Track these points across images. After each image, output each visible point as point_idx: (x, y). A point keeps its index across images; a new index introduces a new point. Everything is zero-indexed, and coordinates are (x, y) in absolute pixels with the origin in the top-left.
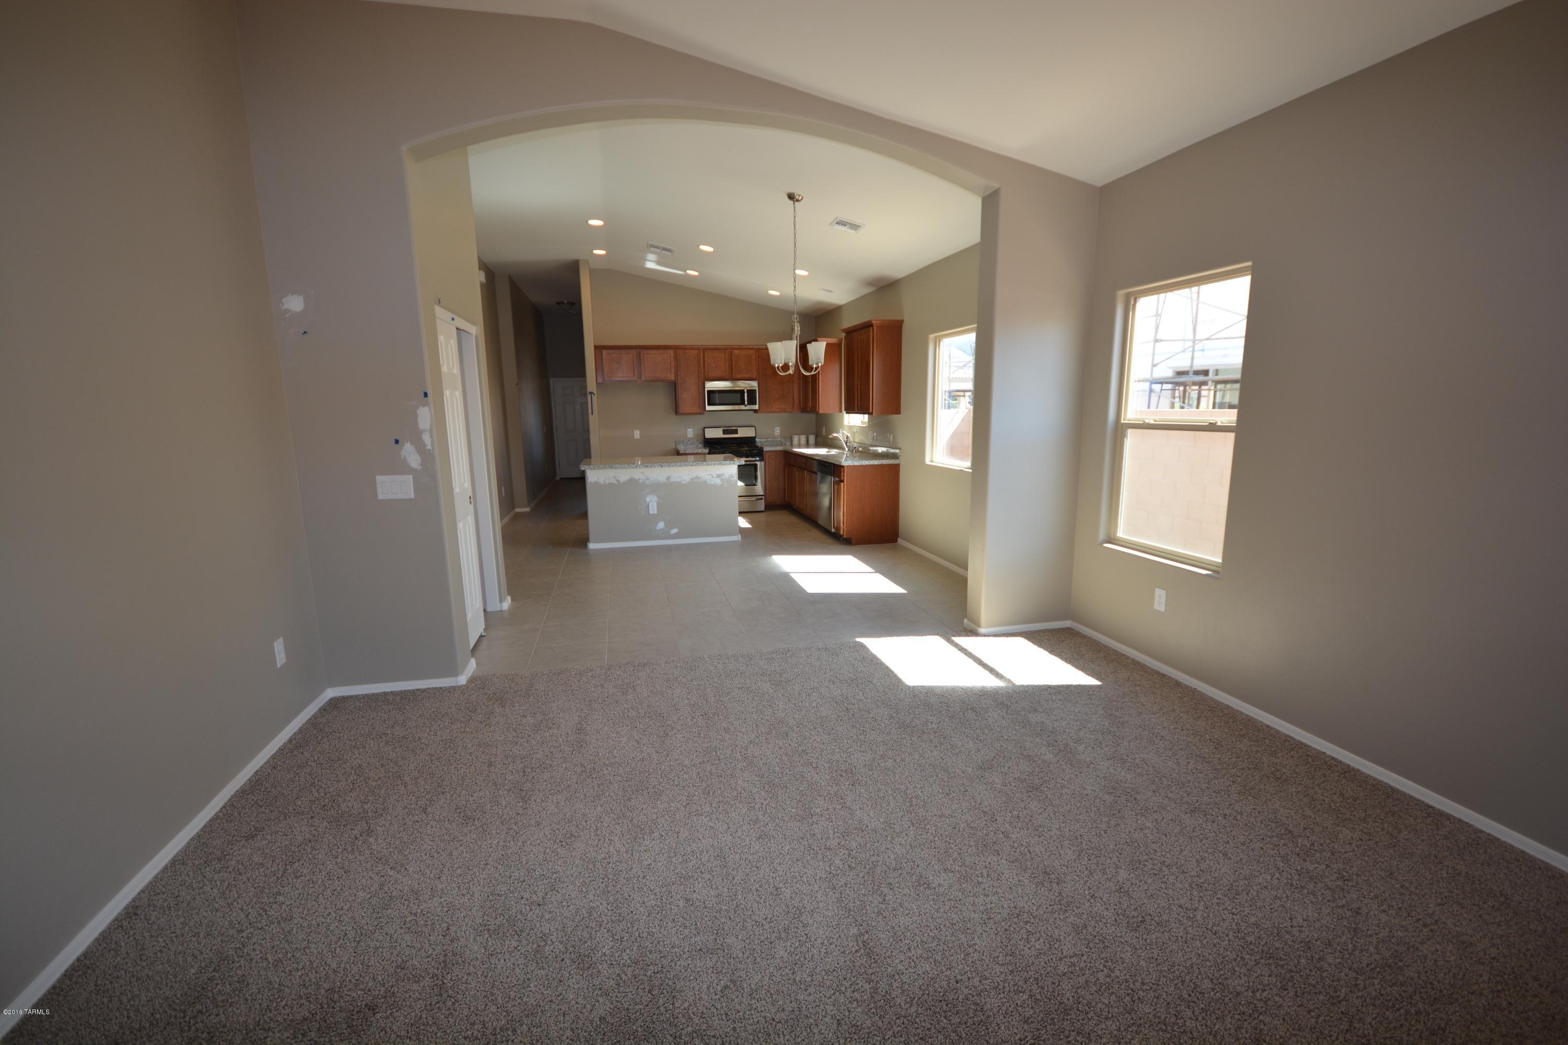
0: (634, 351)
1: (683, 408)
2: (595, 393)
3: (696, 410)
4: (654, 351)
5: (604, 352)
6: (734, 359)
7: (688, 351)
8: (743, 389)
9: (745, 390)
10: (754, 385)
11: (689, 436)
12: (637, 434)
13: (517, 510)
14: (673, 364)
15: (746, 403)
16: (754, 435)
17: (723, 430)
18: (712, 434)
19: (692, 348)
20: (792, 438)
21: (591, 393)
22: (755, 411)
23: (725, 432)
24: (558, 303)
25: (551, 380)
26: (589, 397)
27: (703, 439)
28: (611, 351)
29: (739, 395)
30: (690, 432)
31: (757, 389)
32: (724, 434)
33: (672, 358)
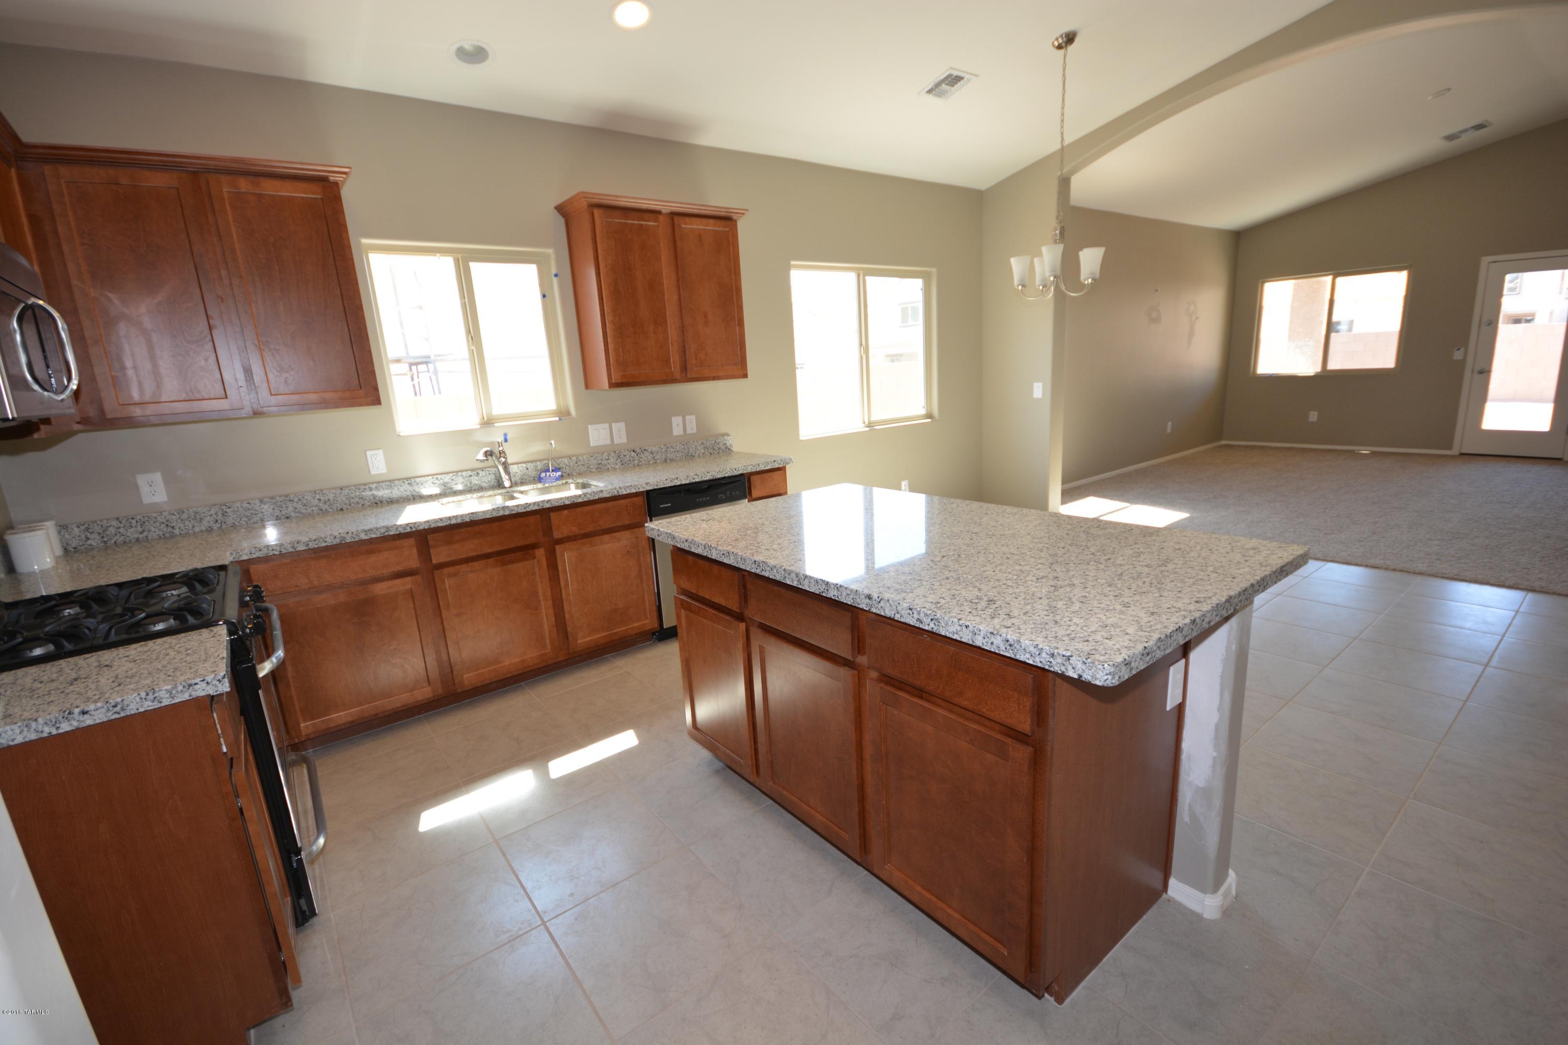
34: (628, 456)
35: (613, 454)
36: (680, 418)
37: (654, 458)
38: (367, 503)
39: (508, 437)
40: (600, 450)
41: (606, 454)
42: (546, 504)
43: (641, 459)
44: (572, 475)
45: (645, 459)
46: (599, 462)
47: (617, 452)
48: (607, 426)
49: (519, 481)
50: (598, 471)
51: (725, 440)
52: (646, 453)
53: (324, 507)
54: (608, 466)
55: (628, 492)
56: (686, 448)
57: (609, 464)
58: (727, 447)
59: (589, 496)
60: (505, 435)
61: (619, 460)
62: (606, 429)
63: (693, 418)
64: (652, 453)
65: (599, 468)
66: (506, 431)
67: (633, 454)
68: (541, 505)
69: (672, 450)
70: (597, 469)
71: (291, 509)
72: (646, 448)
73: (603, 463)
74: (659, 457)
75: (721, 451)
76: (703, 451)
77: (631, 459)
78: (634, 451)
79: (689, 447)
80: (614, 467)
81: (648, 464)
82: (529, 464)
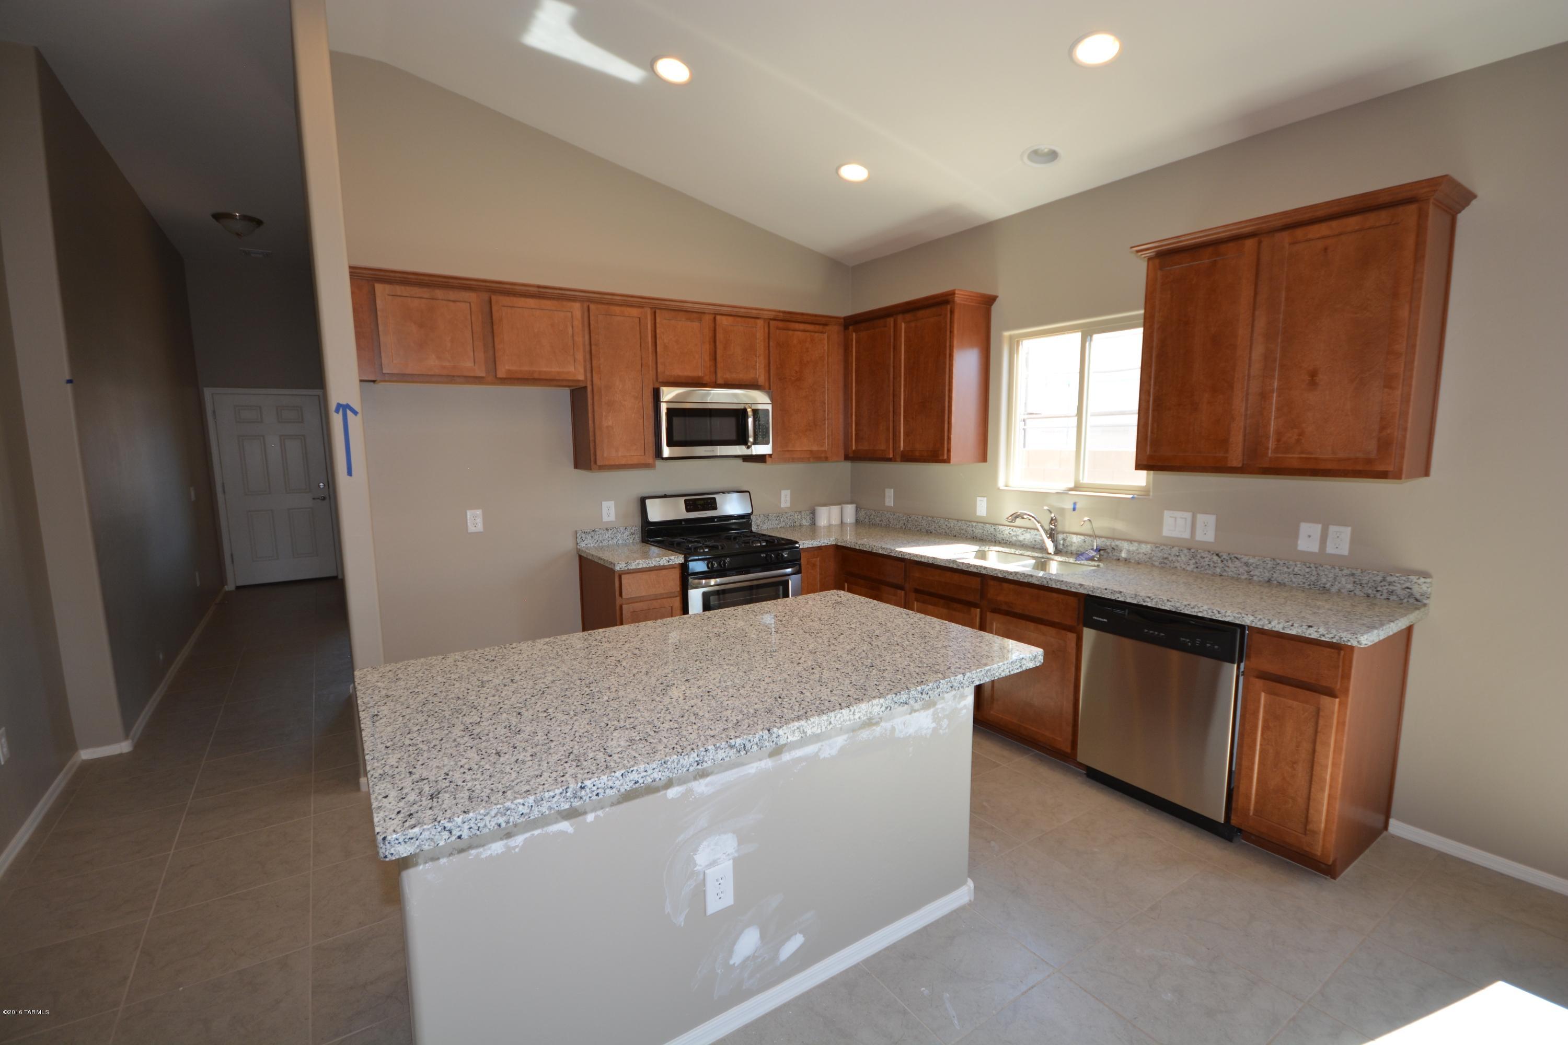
0: (471, 296)
1: (607, 452)
2: (356, 406)
3: (635, 455)
4: (531, 302)
5: (379, 287)
6: (720, 336)
7: (617, 309)
8: (741, 407)
9: (749, 410)
10: (760, 400)
11: (606, 519)
12: (475, 520)
13: (86, 754)
14: (579, 339)
15: (751, 440)
16: (750, 511)
17: (686, 501)
18: (657, 512)
19: (628, 301)
20: (813, 513)
21: (344, 408)
22: (761, 459)
23: (691, 505)
24: (217, 217)
25: (208, 392)
26: (336, 420)
27: (637, 521)
28: (399, 289)
29: (731, 422)
30: (609, 511)
31: (769, 407)
32: (688, 510)
33: (577, 323)
34: (1207, 560)
35: (1186, 551)
36: (1318, 528)
37: (1248, 572)
38: (969, 537)
39: (1078, 506)
40: (1172, 543)
41: (1177, 548)
42: (983, 570)
43: (1226, 569)
44: (1130, 562)
45: (1233, 569)
46: (1165, 556)
47: (1192, 550)
48: (1188, 515)
49: (1075, 552)
50: (1163, 567)
51: (1408, 580)
52: (1237, 563)
53: (948, 532)
54: (1176, 564)
55: (1059, 587)
56: (1314, 573)
57: (1178, 562)
58: (1411, 595)
59: (1019, 577)
60: (1075, 504)
61: (1193, 561)
62: (1186, 519)
63: (1346, 532)
64: (1246, 564)
65: (1164, 563)
66: (1076, 500)
67: (1215, 558)
68: (979, 569)
69: (1286, 570)
70: (1161, 563)
71: (933, 527)
72: (1239, 556)
73: (1170, 559)
74: (1259, 574)
75: (1393, 598)
76: (1350, 586)
77: (1212, 564)
78: (1217, 555)
79: (1321, 573)
80: (1184, 567)
81: (1236, 579)
82: (1088, 538)
